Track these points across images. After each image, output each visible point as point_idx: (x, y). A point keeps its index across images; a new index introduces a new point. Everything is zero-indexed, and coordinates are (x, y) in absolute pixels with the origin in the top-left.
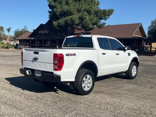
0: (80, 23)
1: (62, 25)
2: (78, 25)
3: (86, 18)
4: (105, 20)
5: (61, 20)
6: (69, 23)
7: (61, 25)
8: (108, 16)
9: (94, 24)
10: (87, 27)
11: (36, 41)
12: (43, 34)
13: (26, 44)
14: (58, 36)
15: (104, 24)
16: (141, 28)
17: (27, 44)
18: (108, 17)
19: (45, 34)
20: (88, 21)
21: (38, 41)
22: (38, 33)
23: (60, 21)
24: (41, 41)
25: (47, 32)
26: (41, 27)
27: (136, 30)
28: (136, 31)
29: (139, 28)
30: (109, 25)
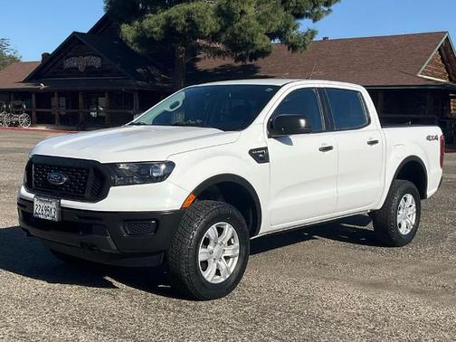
0: (223, 30)
1: (152, 38)
2: (215, 37)
3: (243, 12)
4: (315, 21)
5: (150, 18)
6: (179, 29)
7: (148, 36)
8: (327, 4)
9: (272, 36)
10: (247, 45)
11: (56, 94)
12: (81, 69)
13: (15, 106)
14: (139, 77)
15: (313, 33)
16: (445, 49)
17: (20, 106)
18: (326, 9)
19: (90, 70)
20: (253, 22)
21: (60, 94)
22: (62, 64)
23: (147, 23)
24: (71, 97)
25: (96, 62)
26: (74, 43)
27: (431, 57)
28: (431, 63)
29: (439, 50)
30: (324, 39)
